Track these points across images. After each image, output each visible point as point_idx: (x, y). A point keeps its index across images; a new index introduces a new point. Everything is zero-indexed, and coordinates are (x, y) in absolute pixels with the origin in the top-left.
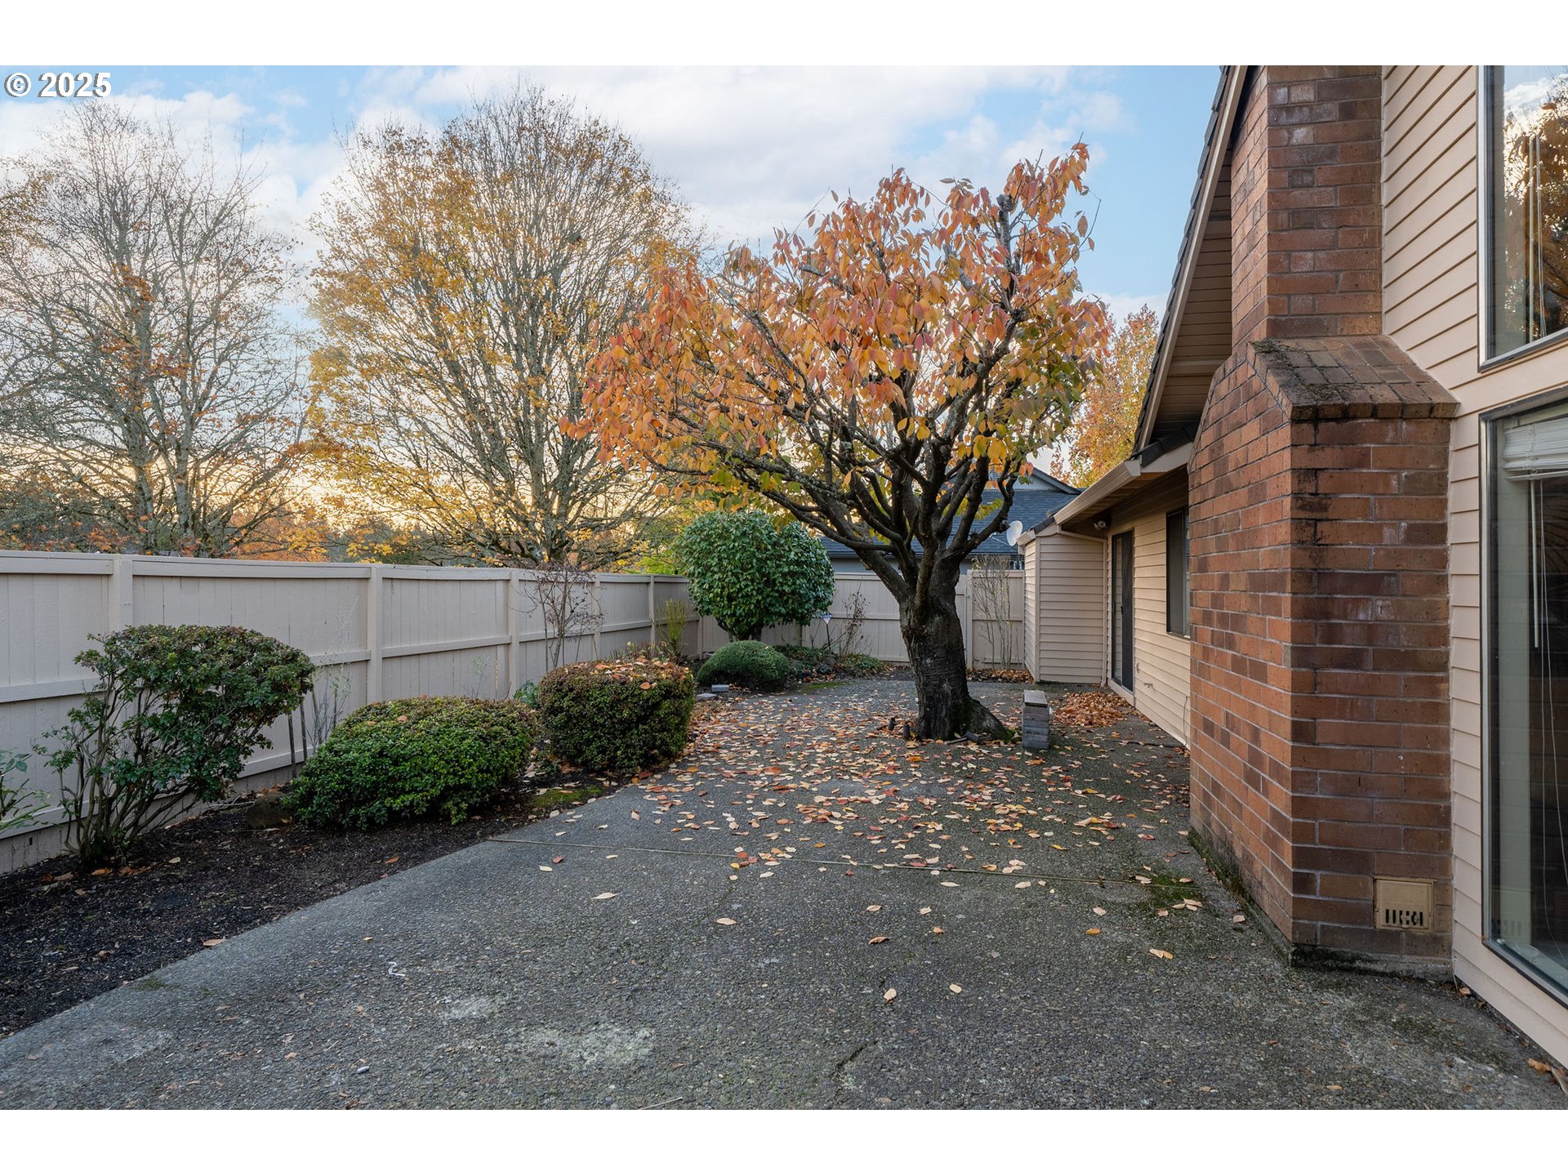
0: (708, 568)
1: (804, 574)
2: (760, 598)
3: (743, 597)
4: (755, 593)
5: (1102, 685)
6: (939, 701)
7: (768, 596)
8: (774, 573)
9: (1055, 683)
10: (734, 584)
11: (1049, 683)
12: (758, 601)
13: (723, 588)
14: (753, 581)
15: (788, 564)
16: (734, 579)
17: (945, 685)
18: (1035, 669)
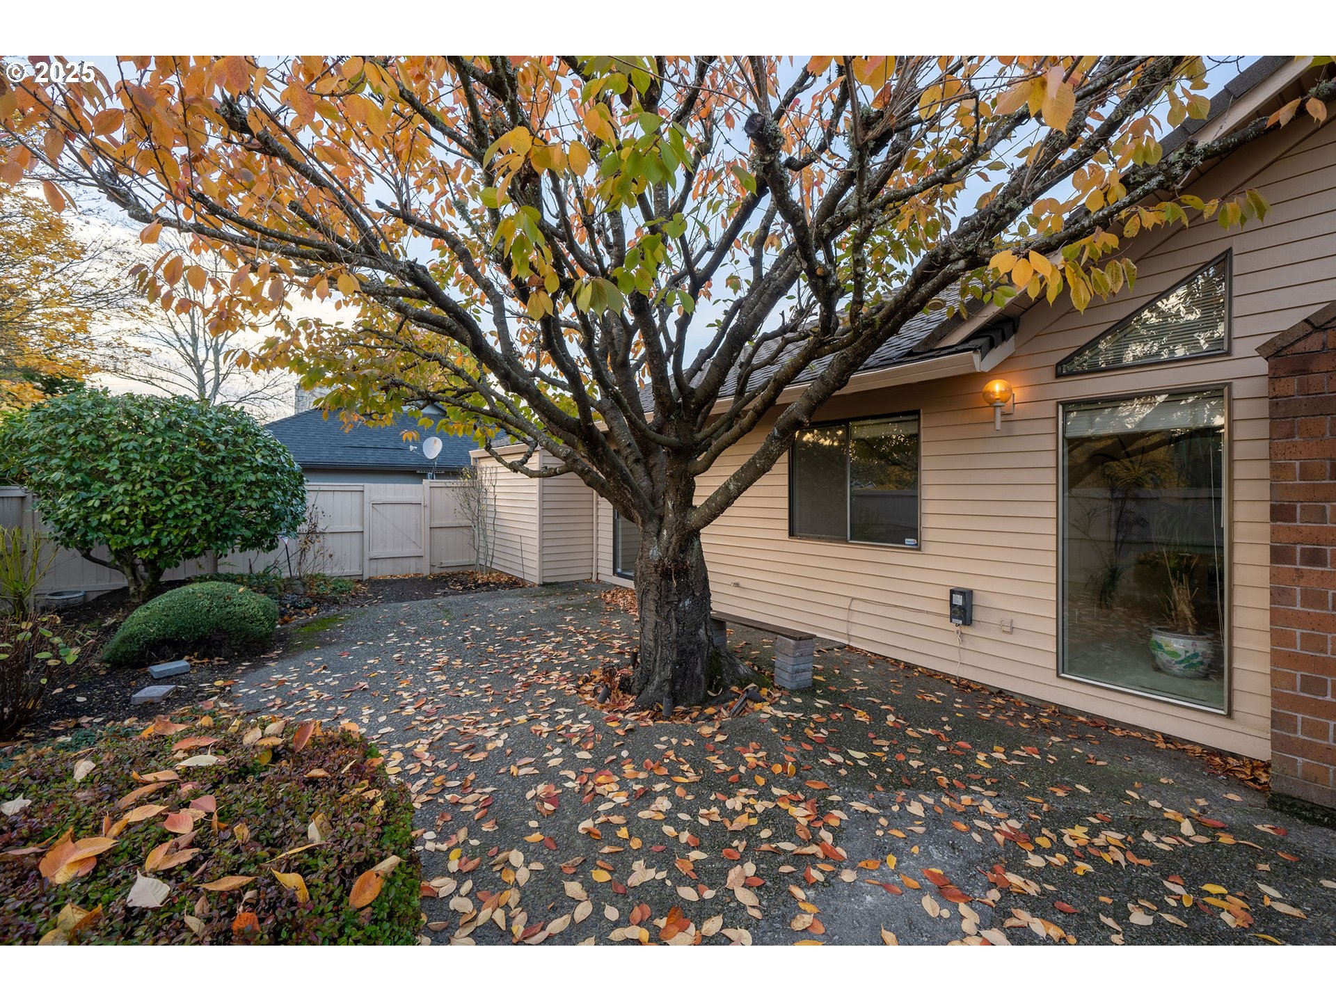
0: (101, 475)
1: (277, 485)
2: (209, 517)
3: (176, 517)
4: (199, 511)
5: (594, 579)
7: (222, 515)
8: (231, 483)
9: (557, 583)
10: (159, 498)
11: (551, 584)
12: (205, 523)
13: (134, 505)
14: (194, 493)
15: (255, 470)
16: (156, 492)
17: (702, 631)
18: (536, 573)
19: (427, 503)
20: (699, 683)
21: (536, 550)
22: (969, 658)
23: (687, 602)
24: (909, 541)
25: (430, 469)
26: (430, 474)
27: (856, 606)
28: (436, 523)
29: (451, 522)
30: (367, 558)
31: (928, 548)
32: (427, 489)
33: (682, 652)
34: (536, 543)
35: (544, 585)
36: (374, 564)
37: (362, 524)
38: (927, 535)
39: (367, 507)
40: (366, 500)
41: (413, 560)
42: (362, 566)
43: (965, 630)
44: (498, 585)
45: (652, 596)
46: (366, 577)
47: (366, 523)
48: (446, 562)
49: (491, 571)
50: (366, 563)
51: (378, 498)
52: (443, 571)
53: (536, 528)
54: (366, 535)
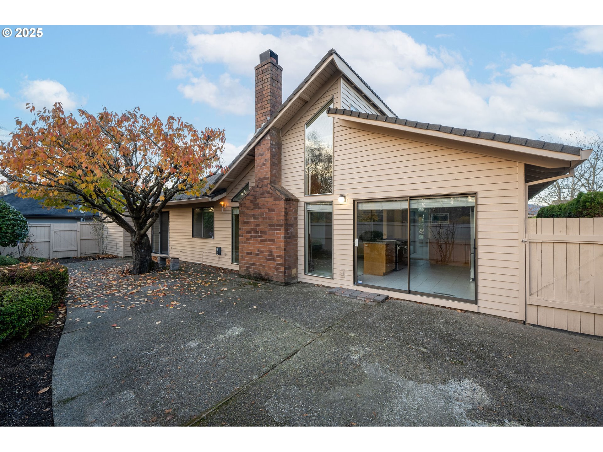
1: (18, 225)
6: (145, 262)
11: (128, 257)
15: (9, 220)
17: (147, 257)
18: (122, 253)
19: (79, 230)
20: (147, 268)
21: (122, 246)
22: (221, 263)
23: (142, 250)
24: (212, 237)
25: (82, 217)
26: (82, 219)
27: (204, 254)
28: (83, 238)
29: (90, 238)
30: (51, 251)
31: (215, 239)
32: (79, 225)
33: (142, 262)
34: (122, 243)
35: (126, 257)
36: (55, 254)
37: (50, 239)
38: (215, 236)
39: (52, 232)
40: (51, 229)
41: (73, 252)
42: (49, 254)
43: (220, 256)
44: (108, 258)
45: (134, 249)
46: (51, 258)
47: (51, 238)
48: (87, 252)
49: (106, 254)
50: (51, 253)
51: (56, 229)
52: (87, 256)
53: (122, 238)
54: (51, 242)
